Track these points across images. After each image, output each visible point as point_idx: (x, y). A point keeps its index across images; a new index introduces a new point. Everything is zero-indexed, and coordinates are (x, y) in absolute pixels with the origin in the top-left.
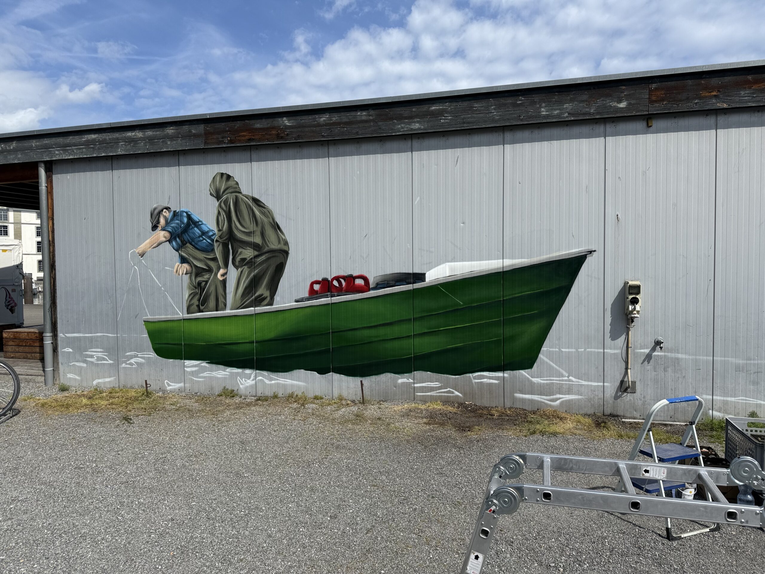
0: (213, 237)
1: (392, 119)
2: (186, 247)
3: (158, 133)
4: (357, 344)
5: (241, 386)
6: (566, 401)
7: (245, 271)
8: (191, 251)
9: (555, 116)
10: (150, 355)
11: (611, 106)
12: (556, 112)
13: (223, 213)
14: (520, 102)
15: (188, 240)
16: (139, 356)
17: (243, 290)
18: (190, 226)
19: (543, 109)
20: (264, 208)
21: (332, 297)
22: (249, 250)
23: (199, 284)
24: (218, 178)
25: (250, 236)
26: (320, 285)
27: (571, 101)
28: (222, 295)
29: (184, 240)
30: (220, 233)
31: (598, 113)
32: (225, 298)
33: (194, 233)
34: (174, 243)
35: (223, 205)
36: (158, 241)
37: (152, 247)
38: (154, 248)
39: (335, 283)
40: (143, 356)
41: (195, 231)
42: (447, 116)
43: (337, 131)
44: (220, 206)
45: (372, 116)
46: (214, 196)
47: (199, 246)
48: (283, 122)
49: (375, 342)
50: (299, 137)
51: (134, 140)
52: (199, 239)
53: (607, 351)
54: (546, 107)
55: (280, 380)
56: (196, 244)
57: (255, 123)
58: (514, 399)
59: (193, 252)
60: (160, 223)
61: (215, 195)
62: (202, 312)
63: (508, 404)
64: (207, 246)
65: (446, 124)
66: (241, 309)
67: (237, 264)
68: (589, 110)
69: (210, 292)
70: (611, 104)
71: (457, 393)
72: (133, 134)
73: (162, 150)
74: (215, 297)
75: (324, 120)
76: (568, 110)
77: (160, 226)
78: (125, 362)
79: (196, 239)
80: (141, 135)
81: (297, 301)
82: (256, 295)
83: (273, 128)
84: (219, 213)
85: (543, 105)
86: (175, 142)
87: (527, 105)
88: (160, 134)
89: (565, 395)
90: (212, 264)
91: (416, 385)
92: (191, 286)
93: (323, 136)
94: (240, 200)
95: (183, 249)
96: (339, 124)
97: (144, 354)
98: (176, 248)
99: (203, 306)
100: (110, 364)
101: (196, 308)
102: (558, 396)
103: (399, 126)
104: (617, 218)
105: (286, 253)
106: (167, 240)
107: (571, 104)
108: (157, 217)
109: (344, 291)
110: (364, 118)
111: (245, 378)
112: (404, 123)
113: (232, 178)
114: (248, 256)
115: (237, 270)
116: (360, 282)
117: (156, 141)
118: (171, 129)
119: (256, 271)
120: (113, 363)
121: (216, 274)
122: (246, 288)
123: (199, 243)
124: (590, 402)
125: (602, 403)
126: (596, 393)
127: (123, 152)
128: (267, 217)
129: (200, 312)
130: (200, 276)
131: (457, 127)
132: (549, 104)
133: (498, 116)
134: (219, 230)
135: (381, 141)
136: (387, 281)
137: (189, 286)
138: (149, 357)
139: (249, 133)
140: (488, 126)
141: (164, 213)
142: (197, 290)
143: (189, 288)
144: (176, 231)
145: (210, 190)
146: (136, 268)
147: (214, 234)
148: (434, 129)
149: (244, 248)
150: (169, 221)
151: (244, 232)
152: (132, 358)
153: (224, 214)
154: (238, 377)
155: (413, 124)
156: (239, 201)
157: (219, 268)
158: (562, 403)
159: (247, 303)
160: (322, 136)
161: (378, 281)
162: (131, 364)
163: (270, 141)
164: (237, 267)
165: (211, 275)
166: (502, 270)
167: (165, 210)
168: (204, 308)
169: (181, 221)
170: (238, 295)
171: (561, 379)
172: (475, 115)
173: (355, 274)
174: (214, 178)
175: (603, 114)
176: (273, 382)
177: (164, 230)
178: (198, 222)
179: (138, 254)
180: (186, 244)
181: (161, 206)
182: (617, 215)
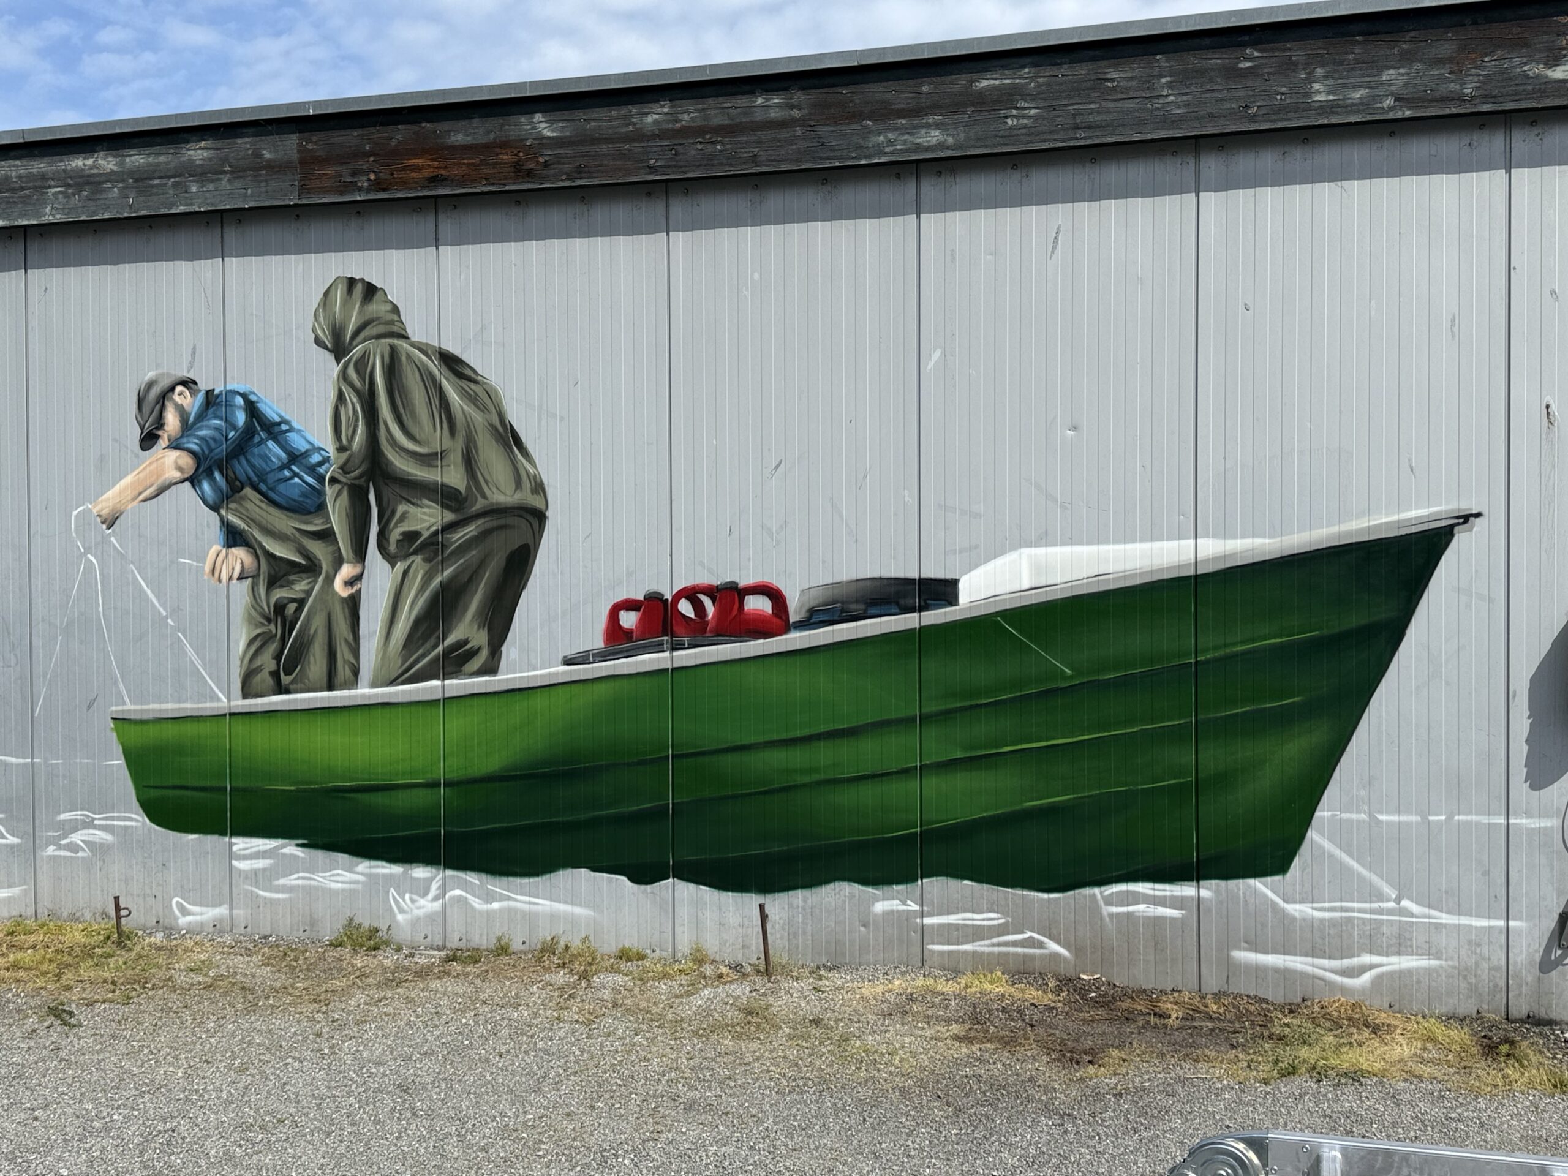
0: (322, 470)
1: (857, 116)
2: (243, 498)
3: (162, 159)
4: (750, 794)
5: (400, 917)
6: (1391, 974)
7: (416, 571)
8: (257, 510)
9: (1353, 105)
10: (131, 819)
11: (1527, 77)
12: (1358, 95)
13: (351, 398)
14: (1248, 64)
15: (249, 478)
16: (96, 822)
17: (408, 629)
18: (253, 436)
19: (1316, 86)
20: (476, 382)
21: (673, 649)
22: (429, 507)
23: (280, 608)
24: (339, 293)
25: (430, 465)
26: (639, 614)
27: (1406, 59)
28: (346, 641)
29: (237, 478)
30: (345, 456)
31: (1487, 98)
32: (356, 651)
33: (266, 458)
34: (206, 486)
35: (351, 372)
36: (160, 482)
37: (141, 497)
38: (145, 500)
39: (685, 608)
40: (109, 822)
41: (270, 449)
42: (1025, 108)
43: (693, 152)
44: (344, 375)
45: (800, 110)
46: (326, 348)
47: (280, 494)
48: (534, 128)
49: (804, 785)
50: (580, 171)
51: (92, 179)
52: (280, 475)
53: (1518, 821)
54: (1326, 78)
55: (516, 900)
56: (272, 489)
57: (450, 131)
58: (1231, 968)
59: (264, 514)
60: (166, 427)
61: (329, 346)
62: (287, 691)
63: (1212, 984)
64: (304, 495)
65: (1024, 131)
66: (403, 683)
67: (392, 548)
68: (1458, 87)
69: (312, 632)
70: (1526, 68)
71: (1054, 947)
72: (90, 162)
73: (173, 211)
74: (326, 647)
75: (656, 122)
76: (1393, 88)
77: (165, 436)
78: (55, 841)
79: (269, 476)
80: (111, 166)
81: (568, 662)
82: (449, 641)
83: (505, 145)
84: (341, 397)
85: (1319, 72)
86: (211, 187)
87: (1269, 74)
88: (167, 163)
89: (1387, 956)
90: (318, 549)
91: (928, 921)
92: (254, 613)
93: (652, 169)
94: (404, 359)
95: (232, 506)
96: (700, 131)
97: (112, 819)
98: (211, 503)
99: (291, 674)
100: (11, 847)
101: (270, 681)
102: (1366, 959)
103: (881, 138)
104: (1548, 414)
105: (538, 517)
106: (186, 476)
107: (1402, 71)
108: (158, 407)
109: (711, 631)
110: (774, 114)
111: (411, 893)
112: (896, 130)
113: (379, 294)
114: (426, 525)
115: (393, 566)
116: (758, 604)
117: (157, 182)
118: (201, 148)
119: (448, 572)
120: (18, 845)
121: (330, 580)
122: (417, 623)
123: (282, 488)
124: (1465, 977)
125: (1502, 983)
126: (1485, 950)
127: (58, 216)
128: (483, 409)
129: (280, 693)
130: (282, 586)
131: (1055, 140)
132: (1335, 71)
133: (1179, 107)
134: (341, 449)
135: (825, 181)
136: (842, 603)
137: (249, 614)
138: (126, 828)
139: (432, 160)
140: (1149, 137)
141: (176, 397)
142: (272, 627)
143: (250, 620)
144: (211, 450)
145: (314, 330)
146: (92, 558)
147: (326, 460)
148: (986, 146)
149: (414, 500)
150: (191, 419)
151: (414, 455)
152: (75, 830)
153: (355, 400)
154: (392, 890)
155: (923, 131)
156: (400, 360)
157: (338, 562)
158: (1378, 980)
159: (419, 665)
160: (650, 168)
161: (813, 603)
162: (73, 848)
163: (493, 184)
164: (391, 559)
165: (315, 582)
166: (1192, 572)
167: (179, 388)
168: (292, 682)
169: (226, 421)
170: (392, 642)
171: (1375, 905)
172: (1110, 105)
173: (743, 583)
174: (326, 294)
175: (1501, 99)
176: (496, 905)
177: (177, 447)
178: (279, 424)
179: (99, 520)
180: (242, 489)
181: (168, 374)
182: (1548, 407)
